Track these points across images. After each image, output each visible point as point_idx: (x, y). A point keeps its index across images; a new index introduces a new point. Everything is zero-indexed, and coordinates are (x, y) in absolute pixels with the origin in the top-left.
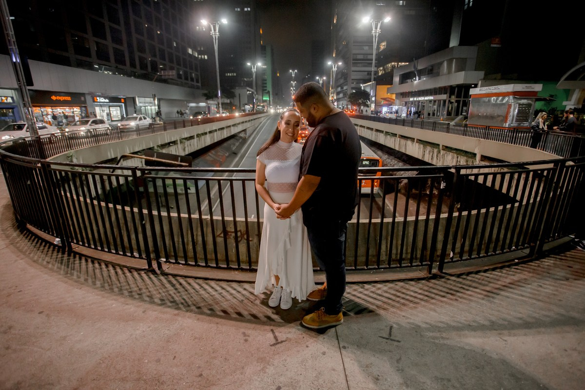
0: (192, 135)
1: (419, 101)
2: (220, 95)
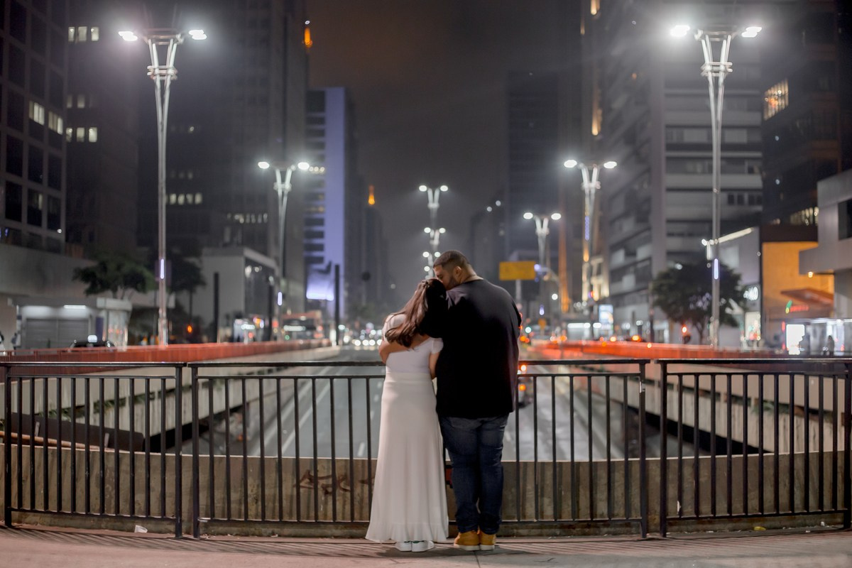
2: (162, 276)
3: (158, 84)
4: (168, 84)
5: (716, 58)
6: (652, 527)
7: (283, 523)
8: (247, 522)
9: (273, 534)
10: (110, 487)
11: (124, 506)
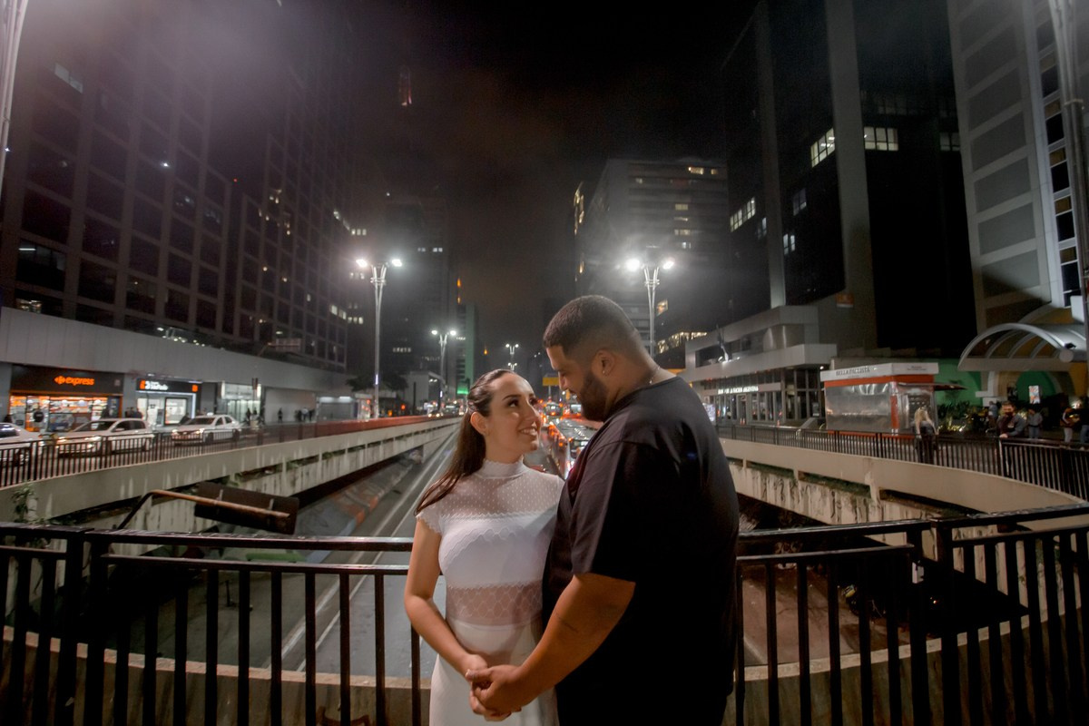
0: (314, 455)
1: (734, 395)
2: (377, 383)
3: (376, 287)
4: (381, 287)
5: (651, 277)
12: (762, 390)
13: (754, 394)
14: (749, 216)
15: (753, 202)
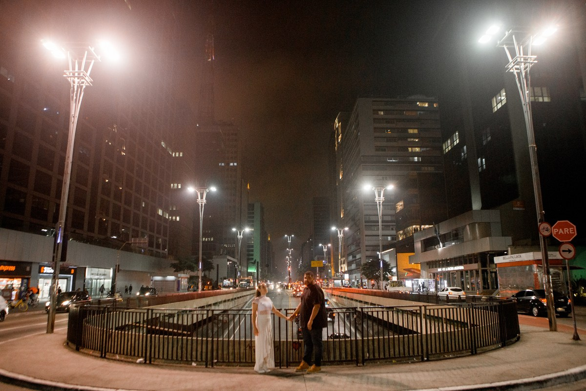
1: (449, 272)
2: (200, 268)
3: (200, 205)
4: (203, 205)
5: (379, 196)
6: (360, 361)
7: (240, 362)
8: (229, 362)
9: (237, 365)
10: (184, 350)
11: (189, 356)
12: (467, 269)
13: (461, 272)
14: (455, 143)
15: (457, 134)
